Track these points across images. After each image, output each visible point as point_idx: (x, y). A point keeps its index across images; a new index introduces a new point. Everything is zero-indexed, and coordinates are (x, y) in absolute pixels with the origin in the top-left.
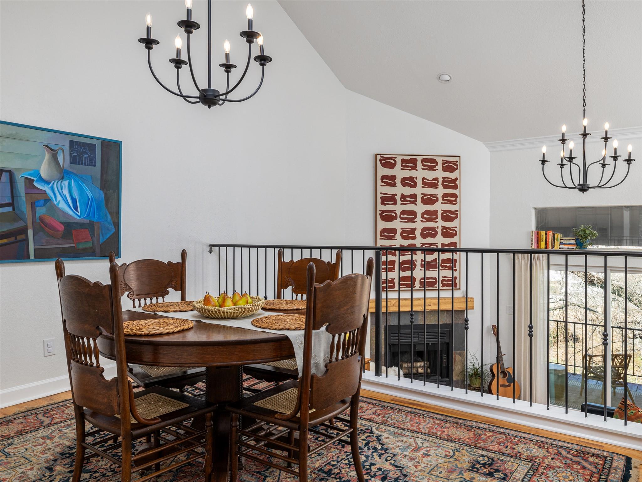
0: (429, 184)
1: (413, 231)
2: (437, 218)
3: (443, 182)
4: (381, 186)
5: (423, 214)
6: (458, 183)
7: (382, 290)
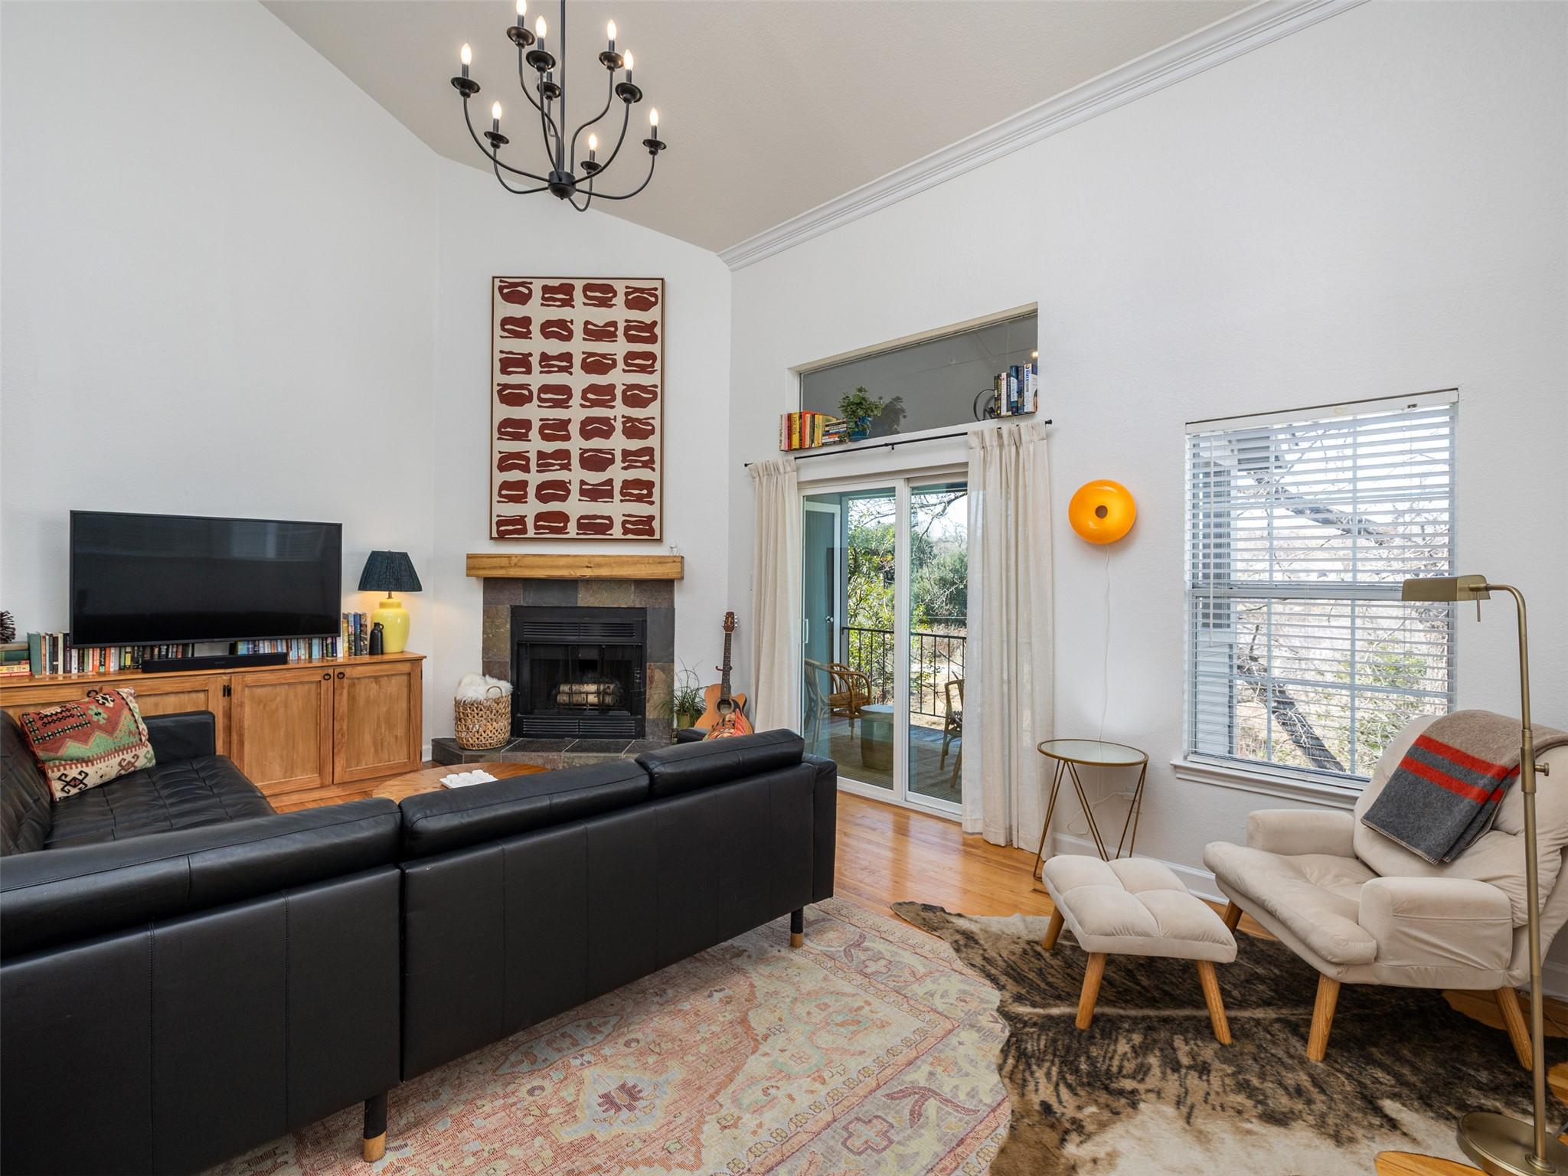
0: (595, 333)
1: (564, 424)
2: (614, 399)
3: (627, 329)
4: (502, 337)
5: (585, 392)
6: (657, 330)
7: (502, 537)
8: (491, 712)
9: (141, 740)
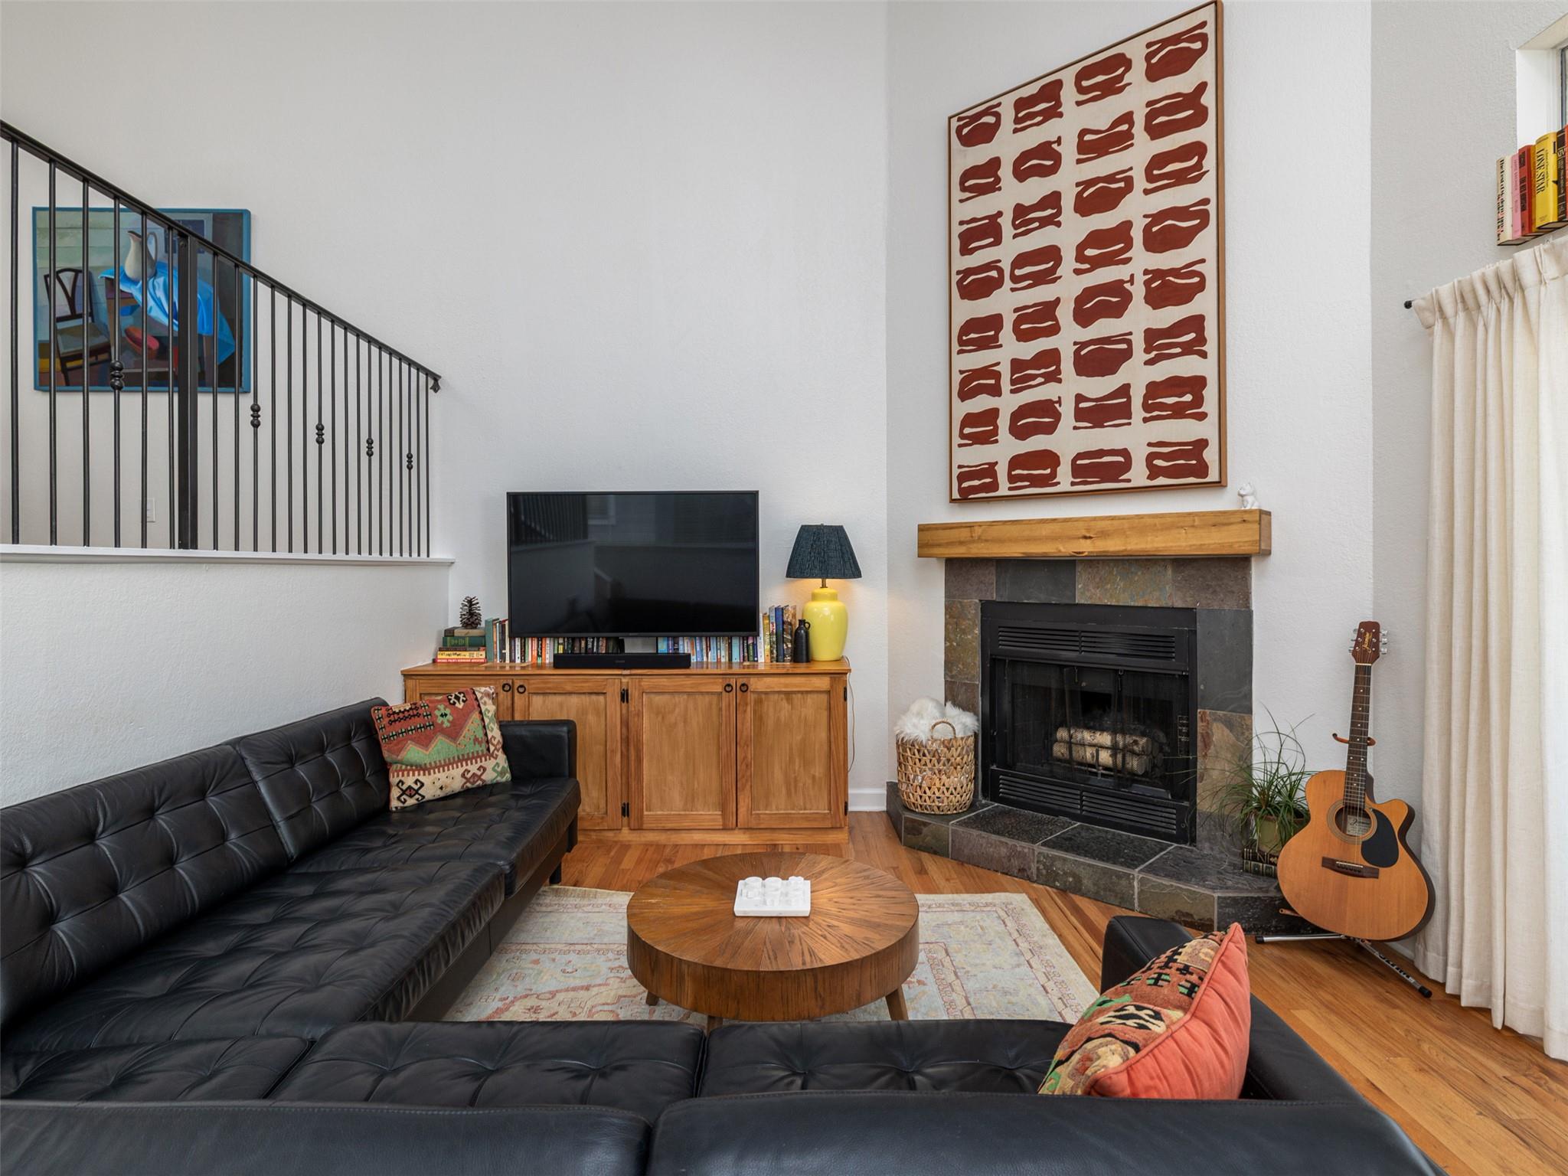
0: (1096, 145)
1: (1049, 309)
2: (1129, 245)
3: (1151, 117)
4: (961, 201)
5: (1081, 248)
6: (1208, 98)
7: (965, 497)
8: (939, 761)
9: (488, 749)
